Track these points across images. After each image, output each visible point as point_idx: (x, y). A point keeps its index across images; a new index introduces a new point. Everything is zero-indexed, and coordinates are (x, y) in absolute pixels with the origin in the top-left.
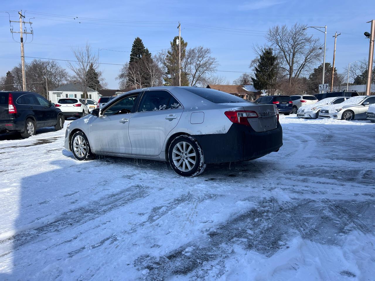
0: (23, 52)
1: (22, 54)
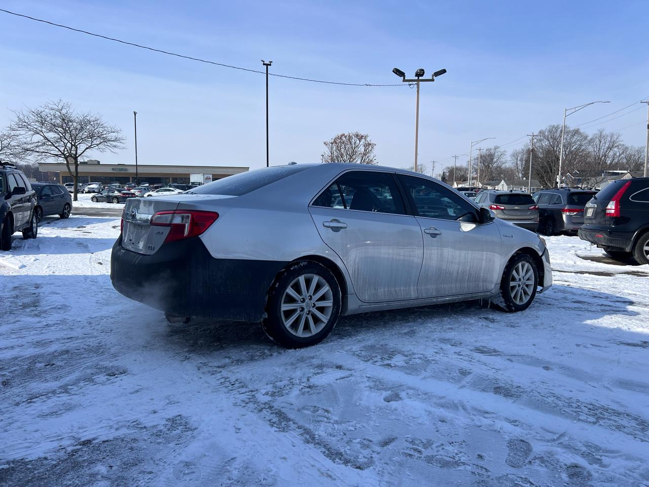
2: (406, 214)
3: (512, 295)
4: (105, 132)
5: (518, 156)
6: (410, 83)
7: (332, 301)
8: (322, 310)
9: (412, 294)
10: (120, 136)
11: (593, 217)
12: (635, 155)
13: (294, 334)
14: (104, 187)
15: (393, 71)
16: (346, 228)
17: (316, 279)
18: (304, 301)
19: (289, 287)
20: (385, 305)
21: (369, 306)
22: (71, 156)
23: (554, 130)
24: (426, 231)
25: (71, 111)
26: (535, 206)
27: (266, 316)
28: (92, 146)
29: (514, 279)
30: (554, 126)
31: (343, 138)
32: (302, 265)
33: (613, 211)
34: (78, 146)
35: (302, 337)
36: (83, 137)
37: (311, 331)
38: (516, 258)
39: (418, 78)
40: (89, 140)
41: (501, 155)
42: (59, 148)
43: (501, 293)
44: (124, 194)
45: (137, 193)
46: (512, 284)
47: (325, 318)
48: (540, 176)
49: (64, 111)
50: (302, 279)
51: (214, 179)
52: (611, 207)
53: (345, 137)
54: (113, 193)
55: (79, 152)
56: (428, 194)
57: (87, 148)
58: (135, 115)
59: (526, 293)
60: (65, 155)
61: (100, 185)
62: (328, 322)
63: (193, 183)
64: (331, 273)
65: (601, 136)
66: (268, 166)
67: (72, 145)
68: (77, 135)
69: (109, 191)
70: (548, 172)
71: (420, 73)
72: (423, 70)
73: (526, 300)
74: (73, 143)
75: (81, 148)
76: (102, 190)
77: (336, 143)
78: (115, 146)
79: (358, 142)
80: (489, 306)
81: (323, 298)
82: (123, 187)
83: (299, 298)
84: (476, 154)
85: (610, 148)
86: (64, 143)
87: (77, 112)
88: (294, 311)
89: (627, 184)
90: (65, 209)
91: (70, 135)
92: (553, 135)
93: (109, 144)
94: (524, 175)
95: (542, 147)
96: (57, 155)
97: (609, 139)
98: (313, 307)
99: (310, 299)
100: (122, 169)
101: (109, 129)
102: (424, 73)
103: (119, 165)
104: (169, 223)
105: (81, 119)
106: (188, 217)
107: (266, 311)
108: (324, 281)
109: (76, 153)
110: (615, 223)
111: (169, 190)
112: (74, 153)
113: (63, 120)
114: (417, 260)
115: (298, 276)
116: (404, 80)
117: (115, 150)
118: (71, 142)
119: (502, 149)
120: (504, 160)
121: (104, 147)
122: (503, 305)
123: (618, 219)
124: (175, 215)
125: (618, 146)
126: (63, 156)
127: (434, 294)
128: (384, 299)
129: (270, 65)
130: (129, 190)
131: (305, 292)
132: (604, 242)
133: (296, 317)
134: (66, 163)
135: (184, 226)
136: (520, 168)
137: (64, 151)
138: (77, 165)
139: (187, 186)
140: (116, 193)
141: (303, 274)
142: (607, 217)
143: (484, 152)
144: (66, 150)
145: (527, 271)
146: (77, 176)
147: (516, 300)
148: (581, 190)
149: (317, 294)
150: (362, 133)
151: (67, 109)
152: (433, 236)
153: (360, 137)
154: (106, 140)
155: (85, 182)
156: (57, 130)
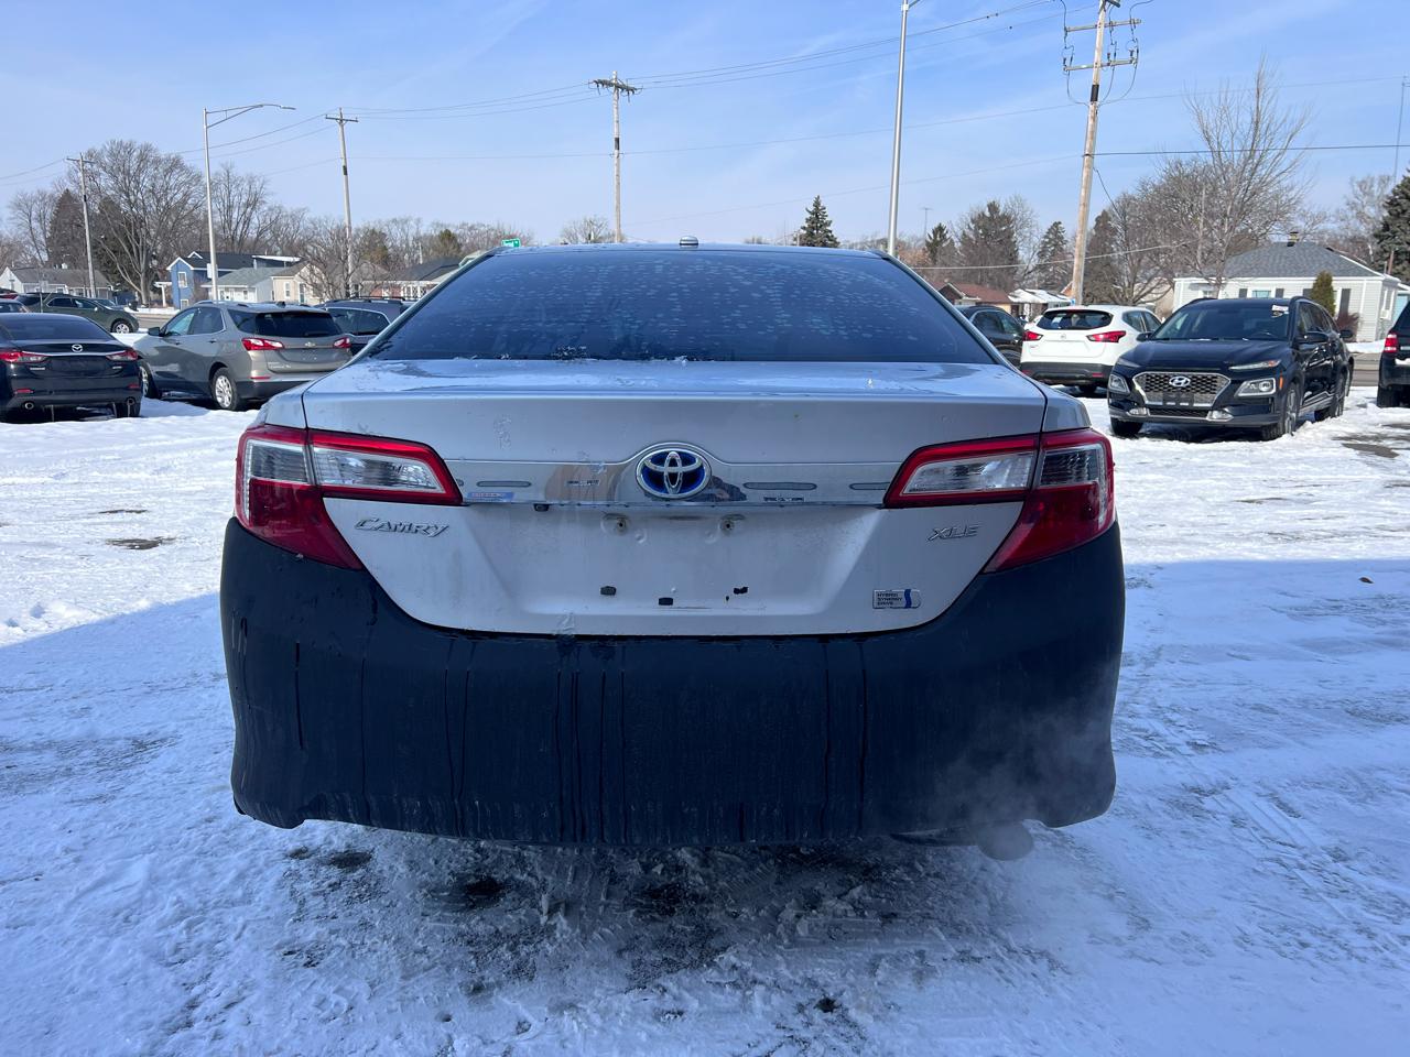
0: (1092, 138)
1: (1088, 146)
5: (30, 208)
23: (122, 152)
26: (345, 339)
30: (121, 143)
65: (229, 180)
85: (251, 207)
94: (59, 258)
95: (99, 192)
97: (246, 186)
136: (41, 238)
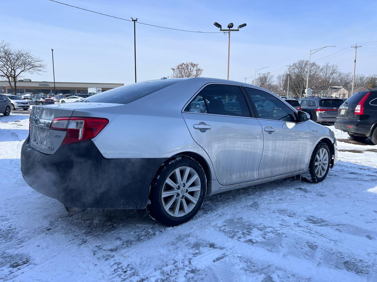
2: (251, 117)
3: (316, 172)
4: (33, 61)
5: (281, 78)
6: (225, 32)
7: (200, 186)
8: (192, 194)
9: (255, 176)
10: (42, 63)
11: (346, 115)
12: (345, 78)
13: (172, 215)
14: (34, 96)
15: (214, 24)
16: (210, 129)
17: (188, 170)
18: (179, 188)
19: (168, 178)
20: (237, 186)
21: (226, 188)
22: (12, 76)
23: (301, 63)
24: (266, 129)
25: (11, 47)
26: (301, 107)
27: (149, 202)
28: (25, 70)
29: (317, 161)
30: (301, 61)
31: (184, 66)
32: (178, 160)
33: (359, 111)
34: (16, 70)
35: (178, 216)
36: (18, 64)
37: (184, 212)
38: (319, 146)
39: (230, 29)
40: (22, 66)
41: (271, 77)
42: (3, 71)
43: (309, 170)
44: (46, 100)
45: (55, 100)
46: (316, 164)
47: (195, 200)
48: (293, 89)
49: (6, 48)
50: (177, 171)
51: (103, 91)
52: (358, 109)
53: (185, 65)
54: (39, 99)
55: (17, 74)
56: (231, 100)
57: (22, 71)
58: (53, 51)
59: (323, 169)
60: (7, 76)
61: (31, 94)
62: (197, 203)
63: (90, 93)
64: (199, 164)
65: (327, 67)
66: (136, 82)
67: (12, 69)
68: (15, 63)
69: (37, 98)
70: (298, 87)
71: (231, 26)
72: (232, 24)
73: (323, 173)
74: (12, 68)
75: (18, 71)
76: (33, 97)
77: (179, 69)
78: (40, 70)
79: (192, 68)
80: (300, 180)
81: (193, 185)
82: (46, 96)
83: (175, 186)
84: (257, 77)
85: (332, 74)
86: (7, 68)
87: (15, 48)
88: (171, 197)
89: (367, 94)
90: (6, 110)
91: (11, 63)
92: (302, 65)
93: (36, 69)
94: (284, 89)
95: (295, 73)
96: (2, 76)
97: (332, 68)
98: (186, 192)
99: (184, 186)
100: (46, 85)
101: (35, 59)
102: (233, 26)
103: (43, 82)
104: (65, 128)
105: (17, 53)
106: (82, 123)
107: (149, 199)
108: (194, 171)
109: (15, 74)
110: (361, 119)
111: (75, 98)
112: (14, 74)
113: (6, 53)
114: (259, 152)
115: (175, 169)
116: (221, 30)
117: (40, 72)
118: (11, 67)
119: (271, 74)
120: (272, 80)
121: (33, 71)
122: (309, 178)
123: (363, 117)
124: (70, 121)
125: (336, 72)
126: (6, 76)
127: (269, 175)
128: (236, 181)
129: (136, 21)
130: (50, 97)
131: (180, 181)
132: (354, 131)
133: (173, 202)
134: (8, 80)
135: (78, 131)
136: (282, 85)
137: (7, 73)
138: (15, 82)
139: (86, 95)
140: (42, 100)
141: (178, 167)
142: (356, 115)
143: (262, 76)
144: (8, 72)
145: (325, 154)
146: (16, 89)
147: (318, 175)
148: (327, 98)
149: (189, 182)
150: (194, 63)
151: (8, 46)
152: (270, 132)
153: (193, 65)
154: (33, 67)
155: (22, 92)
156: (2, 60)
